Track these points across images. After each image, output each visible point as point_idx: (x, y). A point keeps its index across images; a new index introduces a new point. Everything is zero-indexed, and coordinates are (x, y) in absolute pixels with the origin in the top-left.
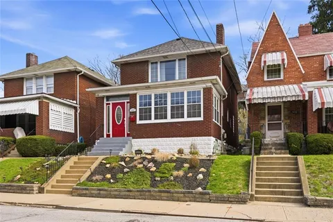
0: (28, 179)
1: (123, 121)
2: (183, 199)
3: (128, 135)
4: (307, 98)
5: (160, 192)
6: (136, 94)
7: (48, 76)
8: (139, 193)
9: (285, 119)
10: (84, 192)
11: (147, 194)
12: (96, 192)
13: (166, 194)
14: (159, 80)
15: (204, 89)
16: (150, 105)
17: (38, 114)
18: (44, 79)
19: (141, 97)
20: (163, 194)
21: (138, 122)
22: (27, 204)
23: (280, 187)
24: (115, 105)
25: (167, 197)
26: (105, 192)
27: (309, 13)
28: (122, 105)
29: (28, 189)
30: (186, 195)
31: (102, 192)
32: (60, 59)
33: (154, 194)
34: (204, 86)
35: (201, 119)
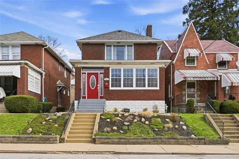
0: (44, 131)
1: (97, 87)
2: (186, 143)
3: (101, 98)
4: (219, 79)
5: (169, 138)
6: (109, 68)
7: (14, 46)
8: (152, 140)
9: (197, 91)
10: (106, 140)
11: (159, 140)
12: (117, 140)
13: (173, 140)
14: (112, 59)
15: (160, 68)
16: (120, 76)
17: (20, 77)
18: (10, 48)
19: (112, 70)
20: (171, 140)
21: (111, 88)
22: (83, 152)
23: (234, 133)
24: (89, 75)
25: (175, 142)
26: (124, 140)
27: (183, 25)
28: (96, 75)
29: (51, 139)
30: (188, 140)
31: (122, 140)
32: (19, 33)
33: (165, 140)
34: (161, 66)
35: (158, 88)
